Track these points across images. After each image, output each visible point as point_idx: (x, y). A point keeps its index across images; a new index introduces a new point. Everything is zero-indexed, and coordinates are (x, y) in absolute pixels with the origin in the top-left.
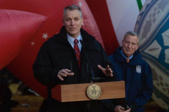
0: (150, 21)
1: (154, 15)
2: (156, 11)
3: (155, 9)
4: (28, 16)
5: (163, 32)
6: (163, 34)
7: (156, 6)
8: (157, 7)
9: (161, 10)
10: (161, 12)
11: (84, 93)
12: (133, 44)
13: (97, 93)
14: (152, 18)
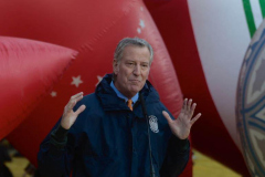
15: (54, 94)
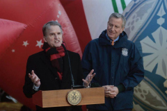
0: (129, 29)
1: (133, 22)
2: (135, 19)
3: (134, 18)
4: (8, 24)
5: (141, 39)
6: (141, 42)
7: (134, 14)
8: (136, 15)
9: (139, 18)
10: (140, 20)
11: (65, 99)
12: (116, 26)
13: (78, 99)
14: (131, 26)
15: (13, 51)
